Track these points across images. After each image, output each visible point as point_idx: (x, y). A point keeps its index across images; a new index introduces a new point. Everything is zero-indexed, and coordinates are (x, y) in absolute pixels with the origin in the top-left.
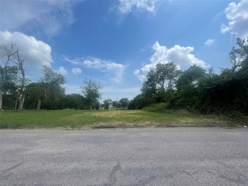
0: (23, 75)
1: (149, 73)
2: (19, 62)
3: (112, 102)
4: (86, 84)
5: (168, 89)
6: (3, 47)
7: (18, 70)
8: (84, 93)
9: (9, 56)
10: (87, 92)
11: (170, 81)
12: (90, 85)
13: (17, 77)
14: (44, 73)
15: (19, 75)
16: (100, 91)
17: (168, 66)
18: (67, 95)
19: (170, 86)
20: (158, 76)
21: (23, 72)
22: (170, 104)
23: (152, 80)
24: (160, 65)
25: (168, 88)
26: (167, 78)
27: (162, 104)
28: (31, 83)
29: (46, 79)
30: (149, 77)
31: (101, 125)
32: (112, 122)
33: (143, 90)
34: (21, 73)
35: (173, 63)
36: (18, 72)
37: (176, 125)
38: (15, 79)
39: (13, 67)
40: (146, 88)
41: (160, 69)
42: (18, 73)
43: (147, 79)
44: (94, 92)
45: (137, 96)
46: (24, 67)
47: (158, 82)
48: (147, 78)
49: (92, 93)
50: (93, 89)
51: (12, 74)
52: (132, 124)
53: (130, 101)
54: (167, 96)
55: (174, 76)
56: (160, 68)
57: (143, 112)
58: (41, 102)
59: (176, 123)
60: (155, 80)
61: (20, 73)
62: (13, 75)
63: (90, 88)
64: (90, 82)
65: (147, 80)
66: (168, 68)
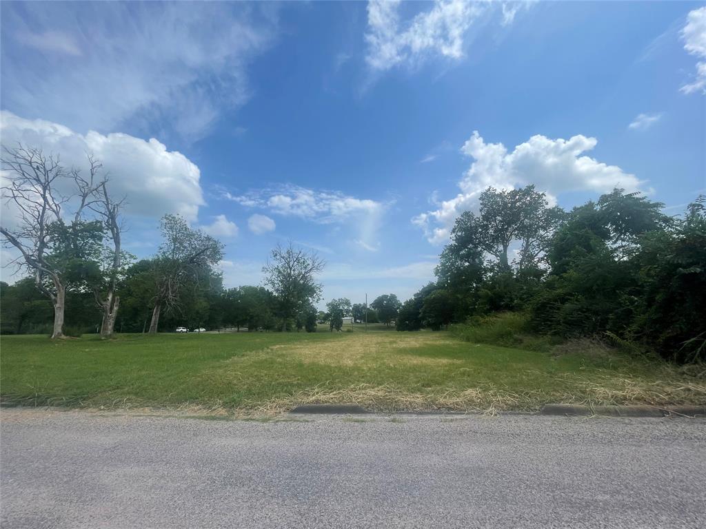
0: (117, 242)
1: (458, 222)
2: (108, 208)
3: (351, 308)
4: (277, 259)
5: (521, 267)
6: (71, 174)
7: (105, 231)
8: (273, 284)
9: (85, 196)
10: (281, 281)
11: (527, 242)
12: (288, 263)
13: (101, 249)
14: (168, 235)
15: (108, 243)
16: (316, 277)
17: (517, 197)
18: (229, 290)
19: (527, 256)
20: (487, 229)
21: (118, 234)
22: (533, 317)
23: (471, 241)
24: (494, 195)
25: (521, 263)
26: (516, 235)
27: (509, 316)
28: (135, 262)
29: (174, 250)
30: (459, 234)
31: (317, 401)
32: (352, 390)
33: (442, 272)
34: (111, 238)
35: (533, 187)
36: (105, 235)
37: (577, 405)
38: (98, 253)
39: (93, 223)
40: (452, 264)
41: (494, 209)
42: (104, 239)
43: (455, 238)
44: (302, 282)
45: (424, 288)
46: (118, 221)
47: (489, 248)
48: (453, 235)
49: (295, 282)
50: (296, 272)
51: (90, 242)
52: (418, 399)
53: (403, 304)
54: (522, 289)
55: (539, 227)
56: (492, 205)
57: (448, 342)
58: (159, 313)
59: (576, 400)
60: (480, 242)
61: (108, 239)
62: (92, 243)
63: (291, 269)
64: (288, 252)
65: (454, 243)
66: (518, 204)
